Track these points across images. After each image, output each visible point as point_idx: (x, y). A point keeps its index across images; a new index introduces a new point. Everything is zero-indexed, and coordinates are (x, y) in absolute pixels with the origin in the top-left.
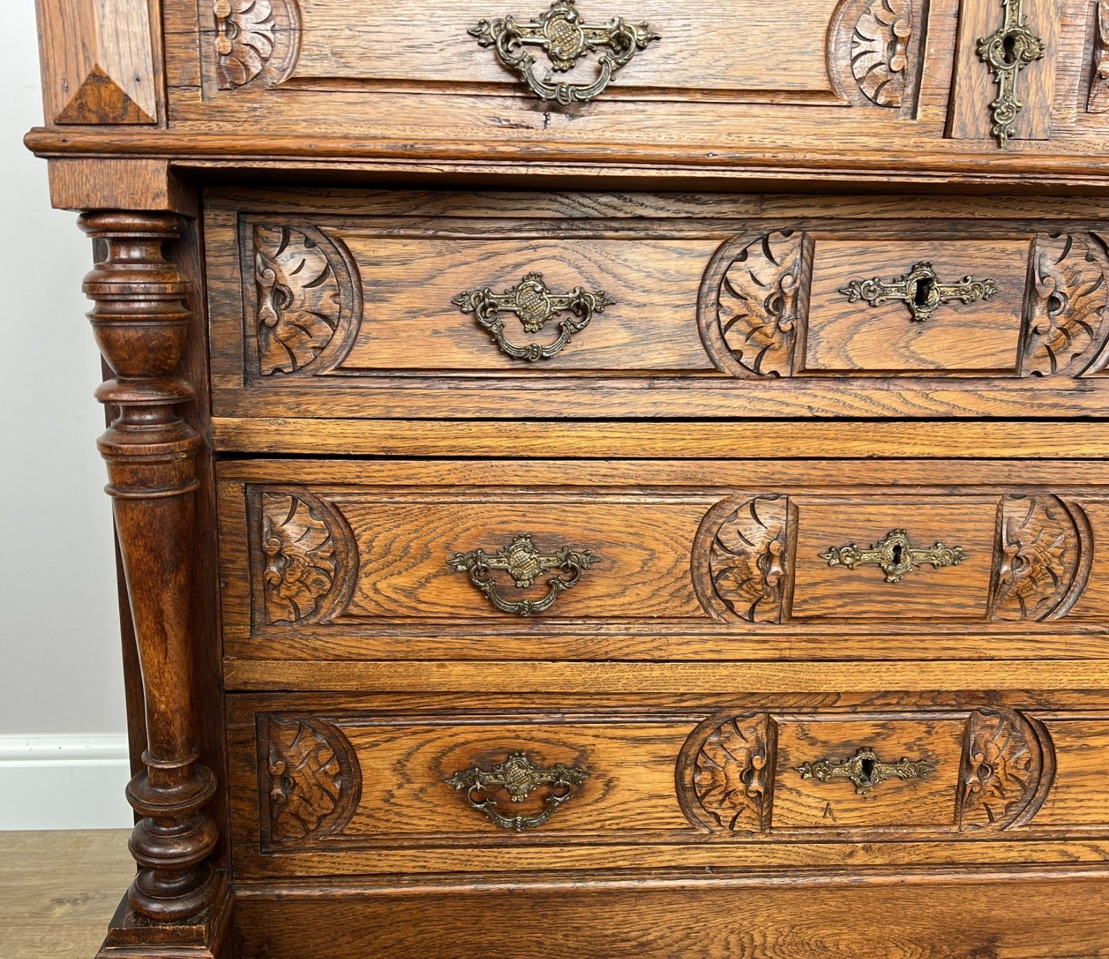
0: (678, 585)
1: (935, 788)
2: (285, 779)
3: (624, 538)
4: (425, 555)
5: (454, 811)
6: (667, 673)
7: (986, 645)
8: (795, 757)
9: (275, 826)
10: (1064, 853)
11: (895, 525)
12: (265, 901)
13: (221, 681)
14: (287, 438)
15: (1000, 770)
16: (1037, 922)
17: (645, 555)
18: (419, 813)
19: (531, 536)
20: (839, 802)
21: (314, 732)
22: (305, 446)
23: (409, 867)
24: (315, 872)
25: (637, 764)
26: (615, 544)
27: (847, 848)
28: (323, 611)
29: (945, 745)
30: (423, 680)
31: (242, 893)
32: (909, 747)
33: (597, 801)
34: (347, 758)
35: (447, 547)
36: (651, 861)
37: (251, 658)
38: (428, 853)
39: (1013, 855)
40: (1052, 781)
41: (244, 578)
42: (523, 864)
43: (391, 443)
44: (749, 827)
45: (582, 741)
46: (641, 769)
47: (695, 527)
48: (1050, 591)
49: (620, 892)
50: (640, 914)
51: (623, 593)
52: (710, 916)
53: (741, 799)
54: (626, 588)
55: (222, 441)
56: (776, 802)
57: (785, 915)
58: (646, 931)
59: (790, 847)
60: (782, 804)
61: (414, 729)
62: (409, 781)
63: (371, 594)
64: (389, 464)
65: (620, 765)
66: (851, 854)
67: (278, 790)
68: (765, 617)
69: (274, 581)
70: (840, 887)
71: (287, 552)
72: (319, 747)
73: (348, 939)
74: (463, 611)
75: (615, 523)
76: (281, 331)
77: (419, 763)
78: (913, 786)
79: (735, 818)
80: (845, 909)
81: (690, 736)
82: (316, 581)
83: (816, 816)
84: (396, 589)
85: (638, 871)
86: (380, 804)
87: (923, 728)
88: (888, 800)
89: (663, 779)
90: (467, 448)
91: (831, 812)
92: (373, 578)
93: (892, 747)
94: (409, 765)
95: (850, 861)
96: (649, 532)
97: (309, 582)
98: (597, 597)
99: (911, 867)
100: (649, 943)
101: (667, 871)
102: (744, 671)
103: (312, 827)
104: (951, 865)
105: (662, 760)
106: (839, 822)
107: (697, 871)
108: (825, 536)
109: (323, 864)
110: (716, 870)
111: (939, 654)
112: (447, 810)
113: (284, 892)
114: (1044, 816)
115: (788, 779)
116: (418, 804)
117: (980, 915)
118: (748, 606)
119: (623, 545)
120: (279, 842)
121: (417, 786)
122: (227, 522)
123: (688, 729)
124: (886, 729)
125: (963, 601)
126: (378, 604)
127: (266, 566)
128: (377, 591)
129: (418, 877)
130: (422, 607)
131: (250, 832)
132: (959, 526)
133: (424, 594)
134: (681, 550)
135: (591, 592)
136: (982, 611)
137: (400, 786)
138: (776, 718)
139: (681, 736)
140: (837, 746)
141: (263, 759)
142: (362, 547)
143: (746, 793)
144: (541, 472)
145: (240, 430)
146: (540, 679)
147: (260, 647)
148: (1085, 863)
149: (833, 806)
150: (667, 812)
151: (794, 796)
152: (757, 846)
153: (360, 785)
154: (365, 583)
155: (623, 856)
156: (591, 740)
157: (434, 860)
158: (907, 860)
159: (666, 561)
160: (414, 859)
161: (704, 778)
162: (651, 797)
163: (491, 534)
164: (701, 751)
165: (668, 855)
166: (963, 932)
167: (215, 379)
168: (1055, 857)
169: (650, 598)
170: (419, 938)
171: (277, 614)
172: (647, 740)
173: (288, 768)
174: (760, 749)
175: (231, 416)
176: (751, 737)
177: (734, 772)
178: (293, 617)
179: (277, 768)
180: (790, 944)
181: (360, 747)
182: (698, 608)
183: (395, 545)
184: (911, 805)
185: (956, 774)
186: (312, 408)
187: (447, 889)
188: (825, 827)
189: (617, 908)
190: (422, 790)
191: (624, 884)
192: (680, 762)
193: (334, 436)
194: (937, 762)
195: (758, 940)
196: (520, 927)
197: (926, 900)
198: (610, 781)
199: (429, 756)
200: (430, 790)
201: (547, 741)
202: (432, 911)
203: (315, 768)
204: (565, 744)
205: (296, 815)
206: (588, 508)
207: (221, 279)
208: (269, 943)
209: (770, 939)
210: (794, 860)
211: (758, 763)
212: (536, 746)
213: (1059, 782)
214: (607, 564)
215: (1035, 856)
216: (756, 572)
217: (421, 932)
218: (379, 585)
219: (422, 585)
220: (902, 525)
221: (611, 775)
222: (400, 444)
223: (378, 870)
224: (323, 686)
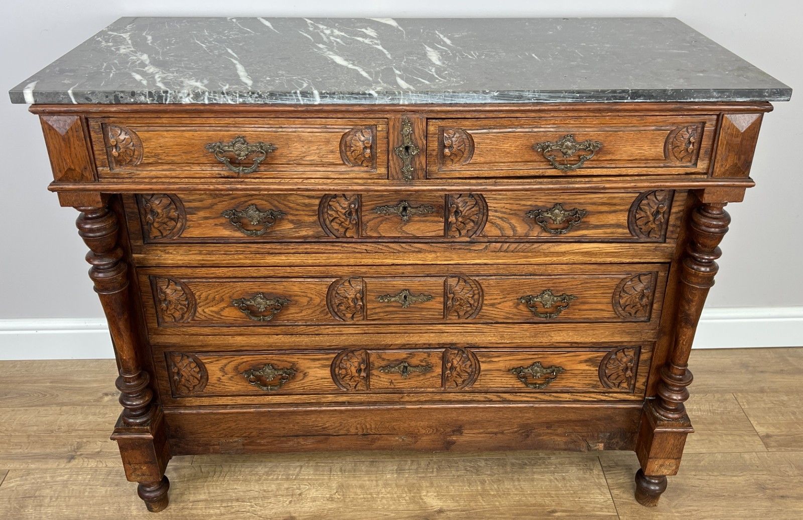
0: (322, 309)
1: (433, 375)
2: (178, 373)
3: (300, 293)
4: (222, 300)
5: (245, 384)
6: (322, 339)
7: (444, 328)
8: (376, 364)
9: (177, 389)
10: (486, 397)
11: (403, 288)
12: (174, 414)
13: (149, 342)
14: (162, 261)
15: (458, 369)
16: (478, 421)
17: (308, 299)
18: (231, 385)
19: (263, 293)
20: (395, 380)
21: (188, 357)
22: (170, 264)
23: (230, 403)
24: (194, 404)
25: (315, 367)
26: (296, 296)
27: (400, 396)
28: (185, 318)
29: (435, 360)
30: (226, 342)
31: (166, 412)
32: (421, 361)
33: (301, 380)
34: (201, 366)
35: (230, 297)
36: (324, 400)
37: (158, 334)
38: (237, 398)
39: (466, 398)
40: (479, 372)
41: (153, 308)
42: (274, 401)
43: (203, 262)
44: (362, 388)
45: (293, 360)
46: (317, 369)
47: (327, 290)
48: (469, 309)
49: (311, 411)
50: (321, 418)
51: (301, 312)
52: (349, 419)
53: (357, 379)
54: (302, 310)
55: (138, 263)
56: (371, 380)
57: (378, 418)
58: (324, 424)
59: (378, 395)
60: (373, 381)
61: (226, 357)
62: (226, 374)
63: (202, 313)
64: (203, 269)
65: (309, 368)
66: (402, 398)
67: (176, 377)
68: (358, 319)
69: (164, 309)
70: (397, 409)
71: (168, 299)
72: (191, 362)
73: (209, 426)
74: (239, 319)
75: (296, 289)
76: (156, 225)
77: (229, 368)
78: (424, 374)
79: (356, 385)
80: (401, 416)
81: (335, 358)
82: (180, 308)
83: (387, 384)
84: (212, 311)
85: (319, 404)
86: (216, 382)
87: (426, 355)
88: (415, 379)
89: (326, 372)
90: (234, 263)
91: (393, 383)
92: (202, 308)
93: (415, 361)
94: (226, 369)
95: (402, 400)
96: (309, 291)
97: (178, 308)
98: (291, 314)
99: (426, 402)
100: (326, 428)
101: (330, 404)
102: (351, 337)
103: (191, 389)
104: (441, 401)
105: (324, 366)
106: (396, 387)
107: (342, 403)
108: (377, 292)
109: (197, 402)
110: (350, 403)
111: (426, 331)
112: (242, 383)
113: (182, 412)
114: (477, 385)
115: (375, 372)
116: (231, 382)
117: (454, 418)
118: (351, 315)
119: (300, 296)
120: (179, 394)
121: (230, 376)
122: (144, 289)
123: (334, 356)
124: (412, 355)
125: (434, 313)
126: (205, 316)
127: (160, 304)
128: (204, 312)
129: (233, 406)
130: (222, 317)
131: (167, 391)
132: (430, 288)
133: (223, 313)
134: (322, 297)
135: (289, 312)
136: (442, 317)
137: (223, 376)
138: (369, 351)
139: (331, 358)
140: (393, 361)
141: (168, 367)
142: (197, 297)
143: (359, 376)
144: (264, 272)
145: (144, 259)
146: (272, 341)
147: (162, 331)
148: (494, 401)
149: (393, 381)
150: (328, 383)
151: (378, 378)
152: (365, 395)
153: (208, 376)
154: (200, 310)
155: (313, 398)
156: (297, 360)
157: (240, 400)
158: (424, 399)
159: (317, 300)
160: (232, 400)
161: (343, 372)
162: (322, 379)
163: (247, 293)
164: (341, 362)
165: (330, 398)
166: (448, 424)
167: (132, 241)
168: (482, 399)
169: (312, 314)
170: (237, 426)
171: (167, 319)
172: (319, 360)
173: (179, 370)
174: (363, 362)
175: (140, 254)
176: (360, 357)
177: (354, 370)
178: (173, 320)
179: (175, 370)
180: (381, 428)
181: (206, 363)
182: (331, 317)
183: (209, 297)
184: (424, 381)
185: (441, 370)
186: (170, 251)
187: (245, 410)
188: (391, 388)
189: (312, 416)
190: (232, 377)
191: (313, 408)
192: (332, 367)
193: (180, 260)
194: (433, 366)
195: (368, 426)
196: (275, 422)
197: (432, 413)
198: (306, 373)
199: (233, 366)
200: (235, 377)
201: (279, 360)
202: (240, 417)
203: (189, 369)
204: (286, 361)
205: (185, 386)
206: (285, 284)
207: (130, 208)
208: (179, 427)
209: (373, 426)
210: (379, 400)
211: (363, 367)
212: (275, 362)
213: (482, 373)
214: (294, 302)
215: (475, 398)
216: (352, 304)
217: (237, 424)
218: (205, 310)
219: (222, 310)
220: (407, 288)
221: (305, 371)
222: (207, 262)
223: (218, 404)
224: (188, 344)
